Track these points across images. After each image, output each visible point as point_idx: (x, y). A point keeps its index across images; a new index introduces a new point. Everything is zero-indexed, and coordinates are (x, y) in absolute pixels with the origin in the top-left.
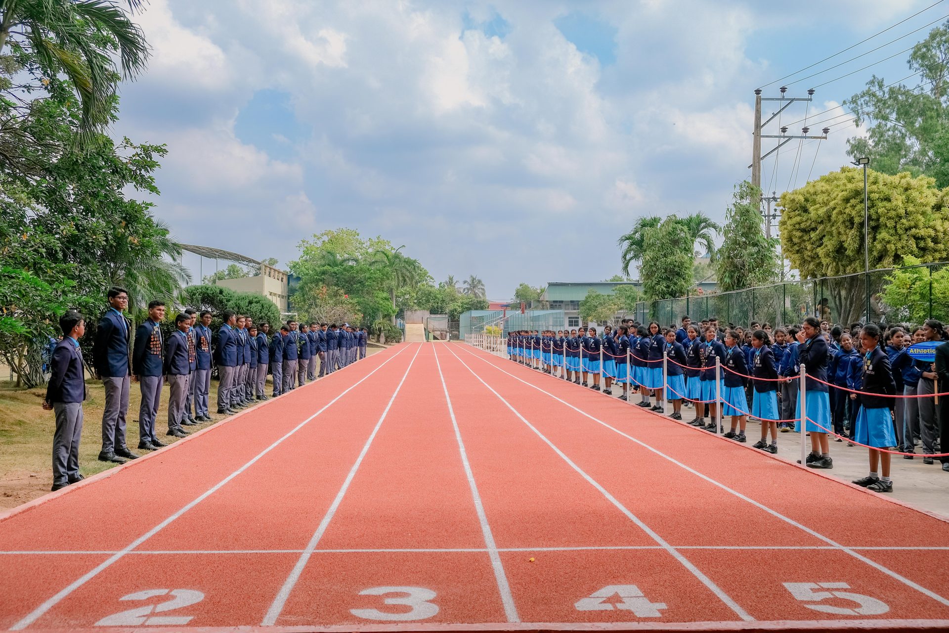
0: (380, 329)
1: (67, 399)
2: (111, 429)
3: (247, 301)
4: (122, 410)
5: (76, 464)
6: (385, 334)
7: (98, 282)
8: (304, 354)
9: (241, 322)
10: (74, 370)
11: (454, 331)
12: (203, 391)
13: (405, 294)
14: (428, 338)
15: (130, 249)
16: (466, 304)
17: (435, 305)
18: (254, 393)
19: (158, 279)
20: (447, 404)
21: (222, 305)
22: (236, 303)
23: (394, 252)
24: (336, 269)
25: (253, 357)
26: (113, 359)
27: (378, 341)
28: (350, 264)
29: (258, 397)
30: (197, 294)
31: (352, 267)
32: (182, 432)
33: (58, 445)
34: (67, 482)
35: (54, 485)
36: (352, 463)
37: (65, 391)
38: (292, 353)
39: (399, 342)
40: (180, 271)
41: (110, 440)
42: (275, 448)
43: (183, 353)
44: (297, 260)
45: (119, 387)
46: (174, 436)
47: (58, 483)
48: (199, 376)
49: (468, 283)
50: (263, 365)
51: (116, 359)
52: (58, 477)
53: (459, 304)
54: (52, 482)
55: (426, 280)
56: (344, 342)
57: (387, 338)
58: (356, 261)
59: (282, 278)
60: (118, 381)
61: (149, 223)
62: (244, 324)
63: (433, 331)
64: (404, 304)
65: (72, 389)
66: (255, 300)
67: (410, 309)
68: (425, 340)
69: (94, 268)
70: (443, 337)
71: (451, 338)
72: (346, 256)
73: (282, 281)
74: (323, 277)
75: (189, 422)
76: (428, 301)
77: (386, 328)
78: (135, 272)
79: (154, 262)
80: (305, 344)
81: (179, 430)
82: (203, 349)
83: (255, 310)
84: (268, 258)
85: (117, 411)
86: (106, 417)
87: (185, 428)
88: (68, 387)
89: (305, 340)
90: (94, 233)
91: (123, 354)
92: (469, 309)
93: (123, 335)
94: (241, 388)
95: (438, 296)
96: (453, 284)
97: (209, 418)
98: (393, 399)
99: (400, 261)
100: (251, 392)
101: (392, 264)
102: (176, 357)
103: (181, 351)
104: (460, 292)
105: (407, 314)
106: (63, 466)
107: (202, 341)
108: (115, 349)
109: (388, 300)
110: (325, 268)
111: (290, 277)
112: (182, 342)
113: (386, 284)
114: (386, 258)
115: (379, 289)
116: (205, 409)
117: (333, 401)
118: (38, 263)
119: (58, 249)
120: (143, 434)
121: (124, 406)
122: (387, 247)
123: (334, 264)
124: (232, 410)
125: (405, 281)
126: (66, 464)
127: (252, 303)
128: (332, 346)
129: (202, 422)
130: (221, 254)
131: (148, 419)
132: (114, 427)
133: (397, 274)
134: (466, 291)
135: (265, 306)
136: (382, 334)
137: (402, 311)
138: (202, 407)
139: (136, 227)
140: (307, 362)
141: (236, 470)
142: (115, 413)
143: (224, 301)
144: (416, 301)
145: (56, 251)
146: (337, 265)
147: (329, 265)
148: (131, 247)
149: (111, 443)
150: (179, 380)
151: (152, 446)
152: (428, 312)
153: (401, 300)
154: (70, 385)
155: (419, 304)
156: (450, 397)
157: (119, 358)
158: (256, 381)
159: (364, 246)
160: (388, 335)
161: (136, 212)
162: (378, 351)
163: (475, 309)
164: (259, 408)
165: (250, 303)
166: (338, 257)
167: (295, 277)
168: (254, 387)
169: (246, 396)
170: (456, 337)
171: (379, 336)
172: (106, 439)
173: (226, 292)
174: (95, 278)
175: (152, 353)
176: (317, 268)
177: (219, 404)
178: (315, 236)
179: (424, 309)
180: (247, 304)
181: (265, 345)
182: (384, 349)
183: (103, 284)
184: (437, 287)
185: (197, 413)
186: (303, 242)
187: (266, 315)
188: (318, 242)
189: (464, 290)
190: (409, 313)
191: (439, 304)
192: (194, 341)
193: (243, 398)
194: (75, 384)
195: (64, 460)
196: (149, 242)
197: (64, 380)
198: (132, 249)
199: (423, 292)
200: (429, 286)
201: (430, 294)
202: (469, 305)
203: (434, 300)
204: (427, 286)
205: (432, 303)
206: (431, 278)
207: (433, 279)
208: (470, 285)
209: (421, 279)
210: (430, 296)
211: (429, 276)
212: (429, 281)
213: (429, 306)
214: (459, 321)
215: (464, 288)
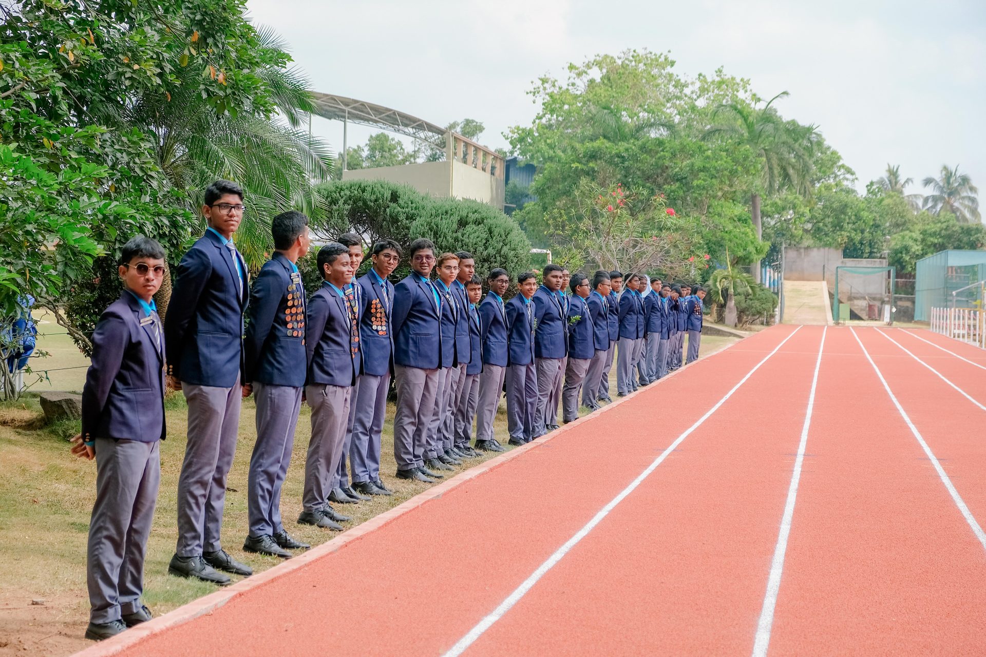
0: (725, 293)
1: (121, 431)
2: (197, 504)
3: (456, 218)
4: (220, 464)
5: (137, 582)
6: (738, 304)
7: (142, 169)
8: (578, 347)
9: (449, 267)
10: (136, 368)
11: (901, 299)
12: (368, 425)
13: (784, 209)
14: (836, 316)
15: (205, 96)
16: (934, 234)
17: (858, 238)
18: (473, 435)
19: (263, 163)
20: (938, 477)
21: (397, 228)
22: (429, 224)
23: (761, 106)
24: (622, 146)
25: (474, 349)
26: (207, 346)
27: (721, 319)
28: (653, 134)
29: (481, 444)
30: (341, 202)
31: (660, 143)
32: (332, 518)
33: (99, 535)
34: (119, 621)
35: (92, 624)
36: (758, 608)
37: (114, 413)
38: (553, 343)
39: (768, 324)
40: (307, 147)
41: (193, 529)
42: (559, 563)
43: (339, 335)
44: (528, 125)
45: (219, 411)
46: (315, 527)
47: (100, 621)
48: (364, 390)
49: (937, 184)
50: (494, 368)
51: (216, 345)
52: (100, 608)
53: (917, 235)
54: (87, 618)
55: (836, 176)
56: (656, 320)
57: (741, 313)
58: (670, 126)
59: (493, 168)
60: (217, 396)
61: (248, 36)
62: (456, 272)
63: (851, 298)
64: (782, 232)
65: (133, 409)
66: (472, 217)
67: (794, 243)
68: (831, 322)
69: (135, 139)
70: (873, 314)
71: (895, 317)
72: (643, 115)
73: (492, 174)
74: (591, 165)
75: (341, 495)
76: (838, 226)
77: (740, 290)
78: (215, 148)
79: (255, 124)
80: (582, 322)
81: (326, 514)
82: (374, 327)
83: (472, 240)
84: (460, 120)
85: (210, 464)
86: (187, 477)
87: (337, 510)
88: (123, 406)
89: (583, 314)
90: (136, 59)
91: (230, 333)
92: (940, 248)
93: (233, 291)
94: (445, 423)
95: (865, 214)
96: (898, 186)
97: (381, 488)
98: (800, 460)
99: (776, 129)
100: (465, 432)
101: (755, 137)
102: (324, 345)
103: (334, 331)
104: (915, 206)
105: (787, 256)
106: (109, 583)
107: (373, 311)
108: (213, 323)
109: (745, 221)
110: (597, 144)
111: (510, 165)
112: (336, 312)
113: (740, 185)
114: (740, 121)
115: (724, 196)
116: (374, 466)
117: (659, 460)
118: (24, 125)
119: (59, 93)
120: (256, 519)
121: (225, 453)
122: (741, 95)
123: (618, 134)
124: (429, 471)
125: (786, 176)
126: (115, 580)
127: (467, 223)
128: (632, 328)
129: (369, 497)
130: (355, 108)
131: (266, 486)
132: (202, 501)
133: (769, 160)
134: (930, 204)
135: (496, 231)
136: (732, 304)
137: (774, 249)
138: (367, 461)
139: (223, 44)
140: (585, 365)
141: (488, 611)
142: (207, 469)
143: (402, 217)
144: (809, 226)
145: (55, 98)
146: (624, 138)
147: (605, 137)
148: (207, 91)
149: (197, 537)
150: (330, 399)
151: (276, 548)
152: (840, 253)
153: (773, 223)
154: (127, 401)
155: (817, 232)
156: (939, 459)
157: (221, 344)
158: (476, 405)
159: (687, 91)
160: (744, 305)
161: (224, 9)
162: (725, 345)
163: (955, 248)
164: (491, 470)
165: (463, 223)
166: (625, 117)
167: (522, 164)
168: (474, 423)
169: (455, 442)
170: (906, 315)
171: (722, 307)
172: (187, 526)
173: (406, 198)
174: (137, 160)
175: (289, 333)
176: (578, 145)
177: (398, 457)
178: (571, 67)
179: (828, 245)
180: (455, 226)
181: (500, 323)
182: (737, 340)
183: (153, 174)
184: (862, 192)
185: (354, 475)
186: (544, 81)
187: (499, 252)
188: (578, 82)
189: (926, 200)
190: (792, 254)
191: (866, 234)
192: (356, 310)
193: (450, 445)
194: (140, 399)
195: (112, 570)
196: (248, 79)
197: (114, 389)
198: (209, 95)
199: (828, 203)
200: (842, 190)
201: (843, 208)
202: (941, 237)
203: (854, 223)
204: (838, 189)
205: (849, 232)
206: (849, 171)
207: (853, 174)
208: (941, 189)
209: (824, 172)
210: (845, 214)
211: (843, 166)
212: (841, 177)
213: (842, 237)
214: (914, 277)
215: (925, 195)
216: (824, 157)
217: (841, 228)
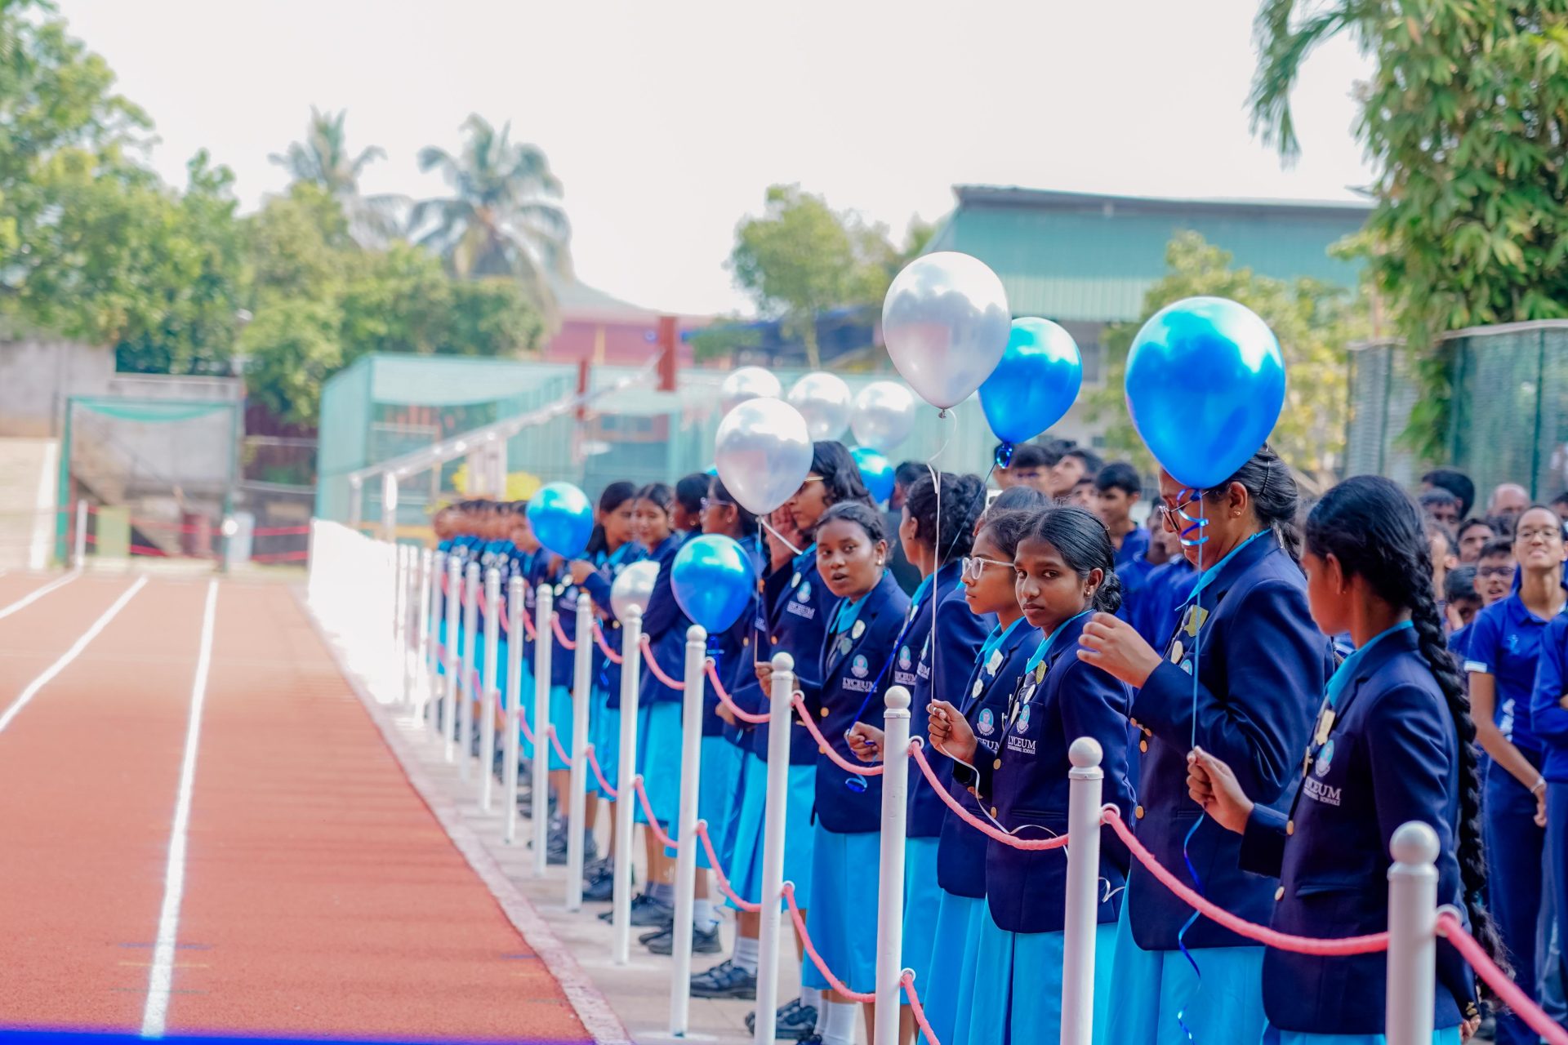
11: (278, 498)
16: (373, 311)
17: (156, 316)
53: (326, 309)
55: (99, 129)
70: (198, 539)
76: (102, 280)
92: (393, 345)
95: (182, 248)
96: (342, 169)
104: (383, 228)
134: (433, 222)
152: (106, 357)
155: (39, 295)
179: (73, 333)
189: (419, 212)
191: (183, 303)
199: (72, 210)
200: (117, 172)
201: (115, 224)
202: (397, 318)
203: (146, 270)
204: (107, 168)
205: (133, 297)
206: (136, 116)
207: (147, 124)
208: (464, 180)
209: (63, 117)
210: (120, 241)
211: (118, 102)
212: (115, 133)
213: (109, 312)
214: (313, 433)
215: (419, 196)
216: (63, 71)
217: (111, 285)
